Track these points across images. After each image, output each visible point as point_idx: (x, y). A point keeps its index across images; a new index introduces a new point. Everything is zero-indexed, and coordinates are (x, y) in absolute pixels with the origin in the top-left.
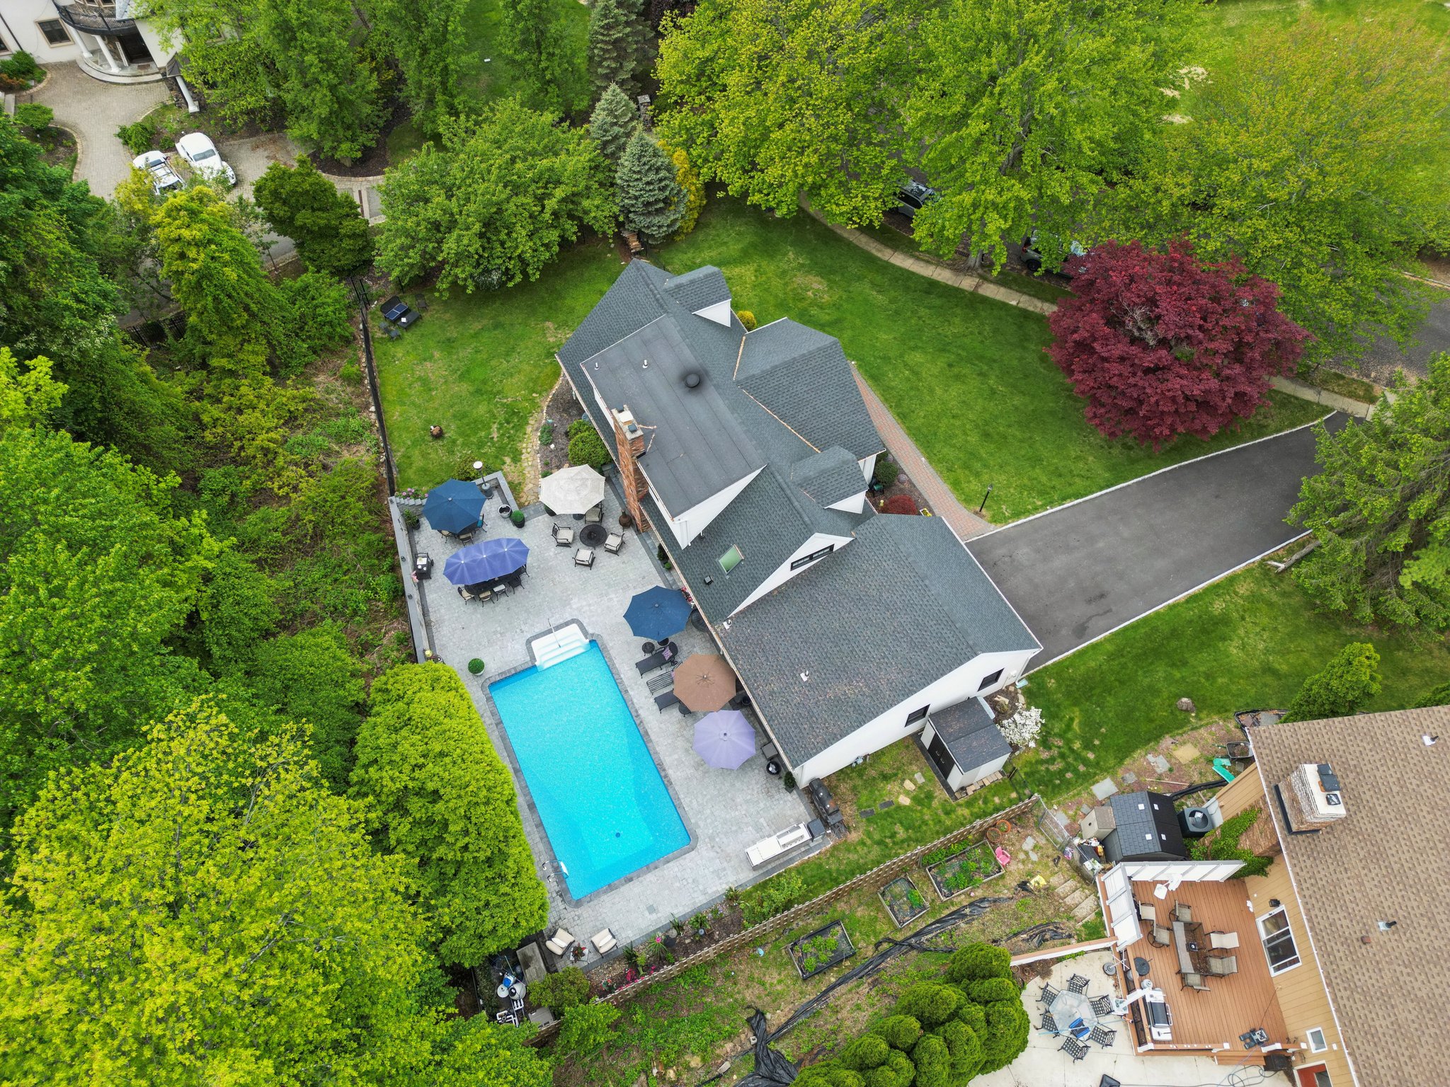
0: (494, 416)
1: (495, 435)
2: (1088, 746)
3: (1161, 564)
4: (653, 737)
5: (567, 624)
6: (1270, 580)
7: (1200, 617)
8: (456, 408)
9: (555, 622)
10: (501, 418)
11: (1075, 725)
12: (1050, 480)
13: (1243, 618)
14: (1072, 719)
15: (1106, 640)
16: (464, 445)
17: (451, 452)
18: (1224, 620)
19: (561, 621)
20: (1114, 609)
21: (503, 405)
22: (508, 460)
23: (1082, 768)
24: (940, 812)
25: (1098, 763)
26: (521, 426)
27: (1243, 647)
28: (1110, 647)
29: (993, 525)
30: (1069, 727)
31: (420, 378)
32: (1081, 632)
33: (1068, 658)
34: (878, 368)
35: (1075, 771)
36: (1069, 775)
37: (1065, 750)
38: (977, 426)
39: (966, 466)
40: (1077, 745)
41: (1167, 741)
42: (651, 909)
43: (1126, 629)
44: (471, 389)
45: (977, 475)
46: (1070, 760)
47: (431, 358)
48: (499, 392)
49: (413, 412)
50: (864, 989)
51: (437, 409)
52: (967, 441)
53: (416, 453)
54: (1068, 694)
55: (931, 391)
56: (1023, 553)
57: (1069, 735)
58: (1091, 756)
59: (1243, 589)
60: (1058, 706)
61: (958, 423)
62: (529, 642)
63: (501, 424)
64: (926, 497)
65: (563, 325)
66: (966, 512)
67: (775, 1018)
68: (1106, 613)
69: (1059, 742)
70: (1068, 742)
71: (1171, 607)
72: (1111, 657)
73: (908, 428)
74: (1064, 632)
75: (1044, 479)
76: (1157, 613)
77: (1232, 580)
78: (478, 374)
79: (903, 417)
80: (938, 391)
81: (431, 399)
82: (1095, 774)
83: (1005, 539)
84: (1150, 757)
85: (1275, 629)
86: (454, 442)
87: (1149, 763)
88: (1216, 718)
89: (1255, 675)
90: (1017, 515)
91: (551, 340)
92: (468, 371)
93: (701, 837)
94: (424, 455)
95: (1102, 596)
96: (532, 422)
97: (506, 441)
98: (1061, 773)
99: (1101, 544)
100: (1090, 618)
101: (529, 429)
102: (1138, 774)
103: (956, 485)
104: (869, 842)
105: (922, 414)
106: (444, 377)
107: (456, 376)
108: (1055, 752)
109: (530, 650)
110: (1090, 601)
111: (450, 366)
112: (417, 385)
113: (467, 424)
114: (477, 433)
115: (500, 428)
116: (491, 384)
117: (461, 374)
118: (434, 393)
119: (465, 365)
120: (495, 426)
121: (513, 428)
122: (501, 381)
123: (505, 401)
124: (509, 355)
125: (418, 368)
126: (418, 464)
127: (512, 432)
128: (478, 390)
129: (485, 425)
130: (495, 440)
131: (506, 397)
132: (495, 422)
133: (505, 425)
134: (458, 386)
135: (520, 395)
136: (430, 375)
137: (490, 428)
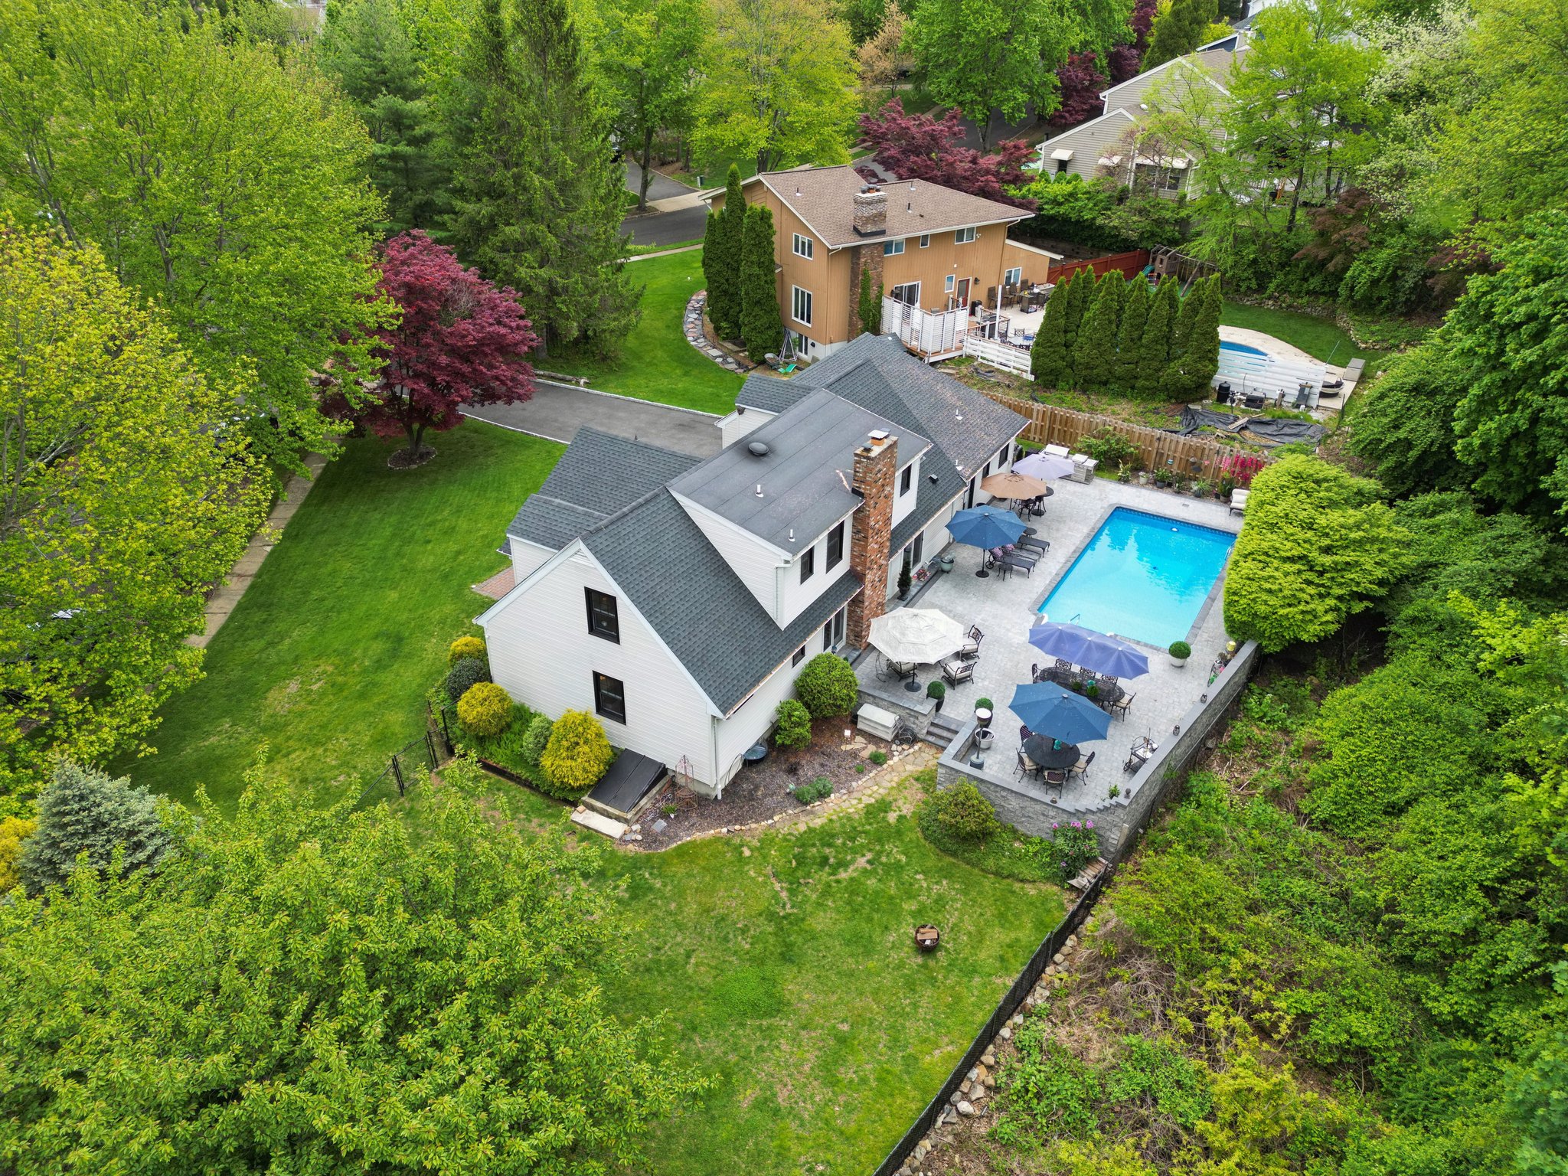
0: (827, 892)
1: (862, 862)
8: (850, 964)
10: (824, 875)
16: (911, 896)
17: (940, 902)
18: (659, 390)
21: (792, 892)
22: (892, 817)
26: (826, 836)
27: (675, 384)
31: (833, 1083)
44: (789, 972)
47: (765, 1105)
48: (771, 916)
49: (912, 1028)
51: (876, 992)
53: (986, 955)
59: (622, 390)
63: (834, 872)
77: (613, 393)
78: (746, 984)
81: (859, 1020)
85: (645, 378)
88: (747, 378)
89: (695, 377)
92: (755, 1009)
94: (978, 938)
96: (802, 828)
97: (862, 840)
101: (817, 823)
106: (795, 1040)
107: (775, 1021)
111: (760, 1049)
112: (846, 1074)
113: (870, 920)
114: (877, 893)
115: (842, 864)
116: (759, 947)
117: (768, 1014)
118: (845, 1027)
119: (742, 1025)
120: (843, 875)
121: (830, 845)
122: (744, 931)
123: (784, 895)
124: (672, 964)
125: (807, 1111)
126: (999, 936)
127: (839, 842)
128: (788, 956)
129: (852, 893)
130: (869, 856)
131: (775, 896)
132: (838, 882)
133: (832, 860)
134: (800, 999)
135: (759, 874)
136: (807, 1068)
137: (852, 879)
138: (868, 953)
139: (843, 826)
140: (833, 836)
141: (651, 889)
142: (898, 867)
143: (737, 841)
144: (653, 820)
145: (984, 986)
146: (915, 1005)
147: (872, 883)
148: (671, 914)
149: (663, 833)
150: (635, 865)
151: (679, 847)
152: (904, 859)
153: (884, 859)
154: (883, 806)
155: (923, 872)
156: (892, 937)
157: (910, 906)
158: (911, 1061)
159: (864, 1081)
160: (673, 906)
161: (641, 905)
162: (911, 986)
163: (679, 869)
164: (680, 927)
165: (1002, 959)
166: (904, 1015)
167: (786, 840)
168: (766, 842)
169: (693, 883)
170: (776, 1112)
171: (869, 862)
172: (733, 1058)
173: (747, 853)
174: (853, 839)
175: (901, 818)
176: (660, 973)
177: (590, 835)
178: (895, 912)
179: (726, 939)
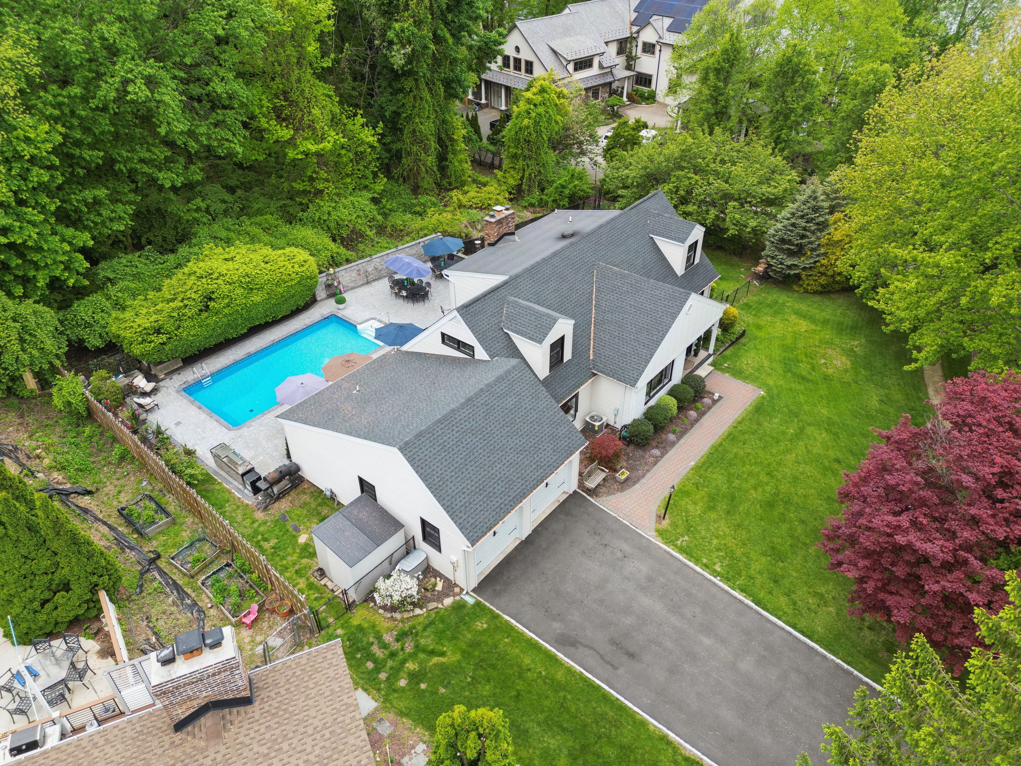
2: (415, 678)
3: (727, 715)
11: (435, 660)
14: (443, 654)
15: (569, 670)
20: (621, 671)
23: (383, 676)
24: (297, 567)
25: (395, 691)
28: (560, 675)
29: (654, 534)
30: (433, 653)
32: (566, 642)
33: (522, 634)
34: (775, 411)
35: (377, 671)
36: (370, 665)
37: (401, 656)
38: (775, 495)
39: (713, 497)
40: (411, 666)
43: (599, 688)
45: (711, 508)
46: (390, 663)
52: (747, 491)
54: (474, 645)
55: (786, 452)
57: (422, 656)
58: (402, 683)
60: (454, 638)
61: (764, 479)
62: (373, 319)
64: (648, 475)
66: (654, 508)
67: (83, 500)
68: (609, 663)
69: (409, 647)
70: (413, 656)
71: (664, 739)
72: (548, 679)
73: (722, 443)
74: (556, 624)
75: (756, 567)
76: (643, 724)
79: (731, 439)
80: (791, 457)
82: (379, 690)
83: (645, 548)
87: (413, 747)
90: (685, 551)
93: (240, 431)
95: (631, 655)
98: (370, 656)
99: (707, 641)
100: (593, 649)
102: (391, 736)
104: (256, 525)
105: (749, 450)
108: (396, 646)
109: (367, 320)
110: (613, 642)
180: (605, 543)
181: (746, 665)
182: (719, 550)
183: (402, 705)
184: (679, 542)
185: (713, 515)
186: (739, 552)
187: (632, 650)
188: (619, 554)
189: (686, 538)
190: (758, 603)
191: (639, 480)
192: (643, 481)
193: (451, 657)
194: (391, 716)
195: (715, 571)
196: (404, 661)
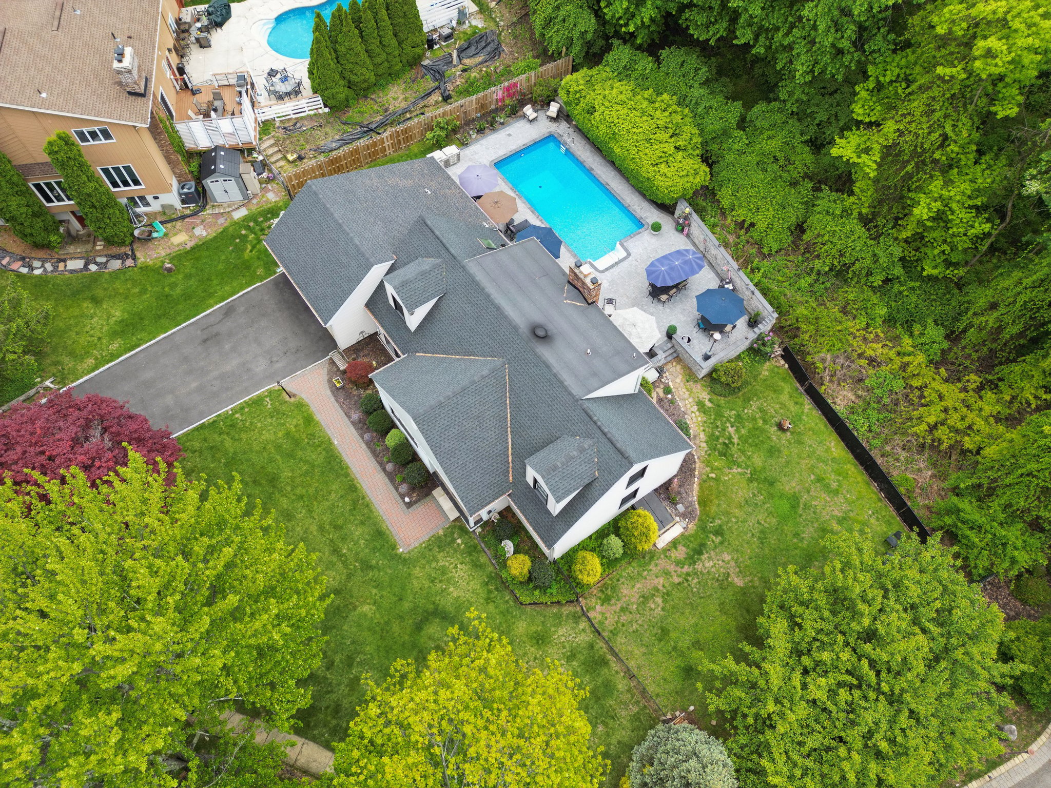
0: (743, 452)
1: (731, 430)
2: (244, 237)
3: (148, 375)
4: (528, 211)
5: (607, 269)
6: (63, 374)
7: (133, 335)
8: (782, 460)
9: (616, 270)
10: (734, 449)
11: (249, 247)
12: (222, 442)
13: (99, 339)
14: (251, 251)
15: (211, 306)
16: (755, 420)
18: (114, 335)
19: (611, 271)
20: (199, 332)
21: (740, 466)
22: (708, 404)
23: (251, 224)
25: (240, 228)
26: (712, 439)
27: (109, 317)
28: (211, 301)
29: (282, 387)
30: (254, 247)
31: (836, 492)
32: (229, 311)
34: (374, 550)
35: (255, 221)
36: (261, 220)
37: (259, 233)
38: (280, 491)
39: (297, 443)
40: (251, 236)
41: (190, 244)
42: (509, 135)
43: (194, 317)
44: (779, 486)
45: (288, 434)
46: (258, 228)
48: (750, 480)
49: (820, 451)
50: (391, 108)
51: (799, 457)
52: (292, 471)
53: (793, 408)
54: (249, 266)
55: (321, 528)
56: (260, 366)
57: (255, 242)
58: (244, 232)
59: (90, 361)
60: (258, 258)
61: (299, 491)
62: (629, 255)
63: (731, 442)
64: (336, 405)
65: (723, 582)
66: (303, 396)
67: (436, 97)
69: (263, 237)
70: (257, 238)
71: (154, 338)
72: (211, 295)
73: (347, 475)
74: (242, 309)
75: (228, 442)
77: (96, 368)
78: (784, 506)
79: (353, 488)
80: (314, 528)
81: (812, 469)
82: (244, 221)
84: (204, 234)
85: (77, 333)
86: (765, 422)
87: (207, 231)
88: (151, 263)
89: (110, 297)
90: (258, 401)
91: (727, 557)
92: (794, 507)
94: (783, 406)
95: (205, 341)
96: (704, 445)
97: (719, 423)
98: (266, 220)
99: (194, 385)
100: (219, 322)
101: (702, 436)
102: (216, 223)
103: (309, 420)
105: (333, 496)
106: (813, 498)
107: (802, 501)
109: (626, 250)
110: (217, 334)
111: (815, 513)
112: (834, 485)
113: (762, 442)
114: (749, 432)
115: (730, 438)
116: (763, 492)
117: (798, 503)
118: (813, 477)
119: (801, 516)
120: (736, 440)
121: (718, 438)
122: (754, 495)
123: (739, 470)
124: (762, 532)
125: (845, 507)
126: (784, 397)
127: (717, 433)
128: (772, 484)
129: (746, 442)
130: (728, 425)
131: (740, 474)
132: (738, 445)
133: (727, 441)
134: (794, 488)
135: (727, 475)
136: (828, 499)
137: (739, 438)
138: (779, 451)
139: (709, 427)
140: (713, 435)
141: (720, 526)
142: (738, 416)
143: (704, 477)
144: (676, 509)
145: (807, 416)
146: (810, 446)
147: (743, 431)
148: (737, 522)
149: (687, 508)
150: (703, 528)
151: (699, 504)
152: (734, 412)
153: (732, 420)
154: (700, 404)
155: (744, 408)
156: (774, 438)
157: (760, 423)
158: (834, 460)
159: (838, 481)
160: (733, 520)
161: (727, 532)
162: (800, 442)
163: (713, 509)
164: (744, 521)
165: (796, 403)
166: (814, 452)
167: (709, 455)
168: (708, 463)
169: (724, 506)
170: (844, 518)
171: (732, 426)
172: (816, 525)
173: (713, 475)
174: (717, 427)
175: (710, 400)
176: (766, 538)
177: (674, 543)
178: (763, 431)
179: (756, 504)
180: (288, 354)
181: (169, 400)
182: (251, 423)
183: (231, 229)
184: (268, 400)
185: (280, 434)
186: (244, 436)
187: (208, 342)
188: (275, 359)
189: (269, 406)
190: (202, 426)
191: (335, 396)
192: (333, 399)
193: (247, 255)
194: (226, 225)
195: (236, 412)
196: (255, 234)
